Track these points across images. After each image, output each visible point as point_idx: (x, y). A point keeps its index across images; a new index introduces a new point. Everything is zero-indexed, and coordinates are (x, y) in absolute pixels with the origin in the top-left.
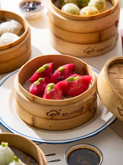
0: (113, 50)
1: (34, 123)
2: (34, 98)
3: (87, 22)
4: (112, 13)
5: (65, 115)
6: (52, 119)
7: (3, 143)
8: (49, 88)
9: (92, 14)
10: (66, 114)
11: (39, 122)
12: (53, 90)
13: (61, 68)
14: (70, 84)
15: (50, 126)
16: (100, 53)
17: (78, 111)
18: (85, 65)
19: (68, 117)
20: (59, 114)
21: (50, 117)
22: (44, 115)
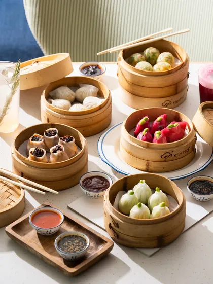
0: (186, 101)
1: (148, 168)
2: (148, 144)
3: (165, 76)
4: (185, 65)
6: (166, 161)
7: (141, 180)
8: (157, 135)
9: (166, 69)
10: (177, 154)
11: (153, 166)
12: (161, 136)
13: (159, 119)
14: (172, 131)
15: (164, 168)
16: (177, 104)
17: (186, 151)
18: (178, 113)
19: (178, 157)
20: (172, 155)
21: (164, 159)
22: (159, 158)
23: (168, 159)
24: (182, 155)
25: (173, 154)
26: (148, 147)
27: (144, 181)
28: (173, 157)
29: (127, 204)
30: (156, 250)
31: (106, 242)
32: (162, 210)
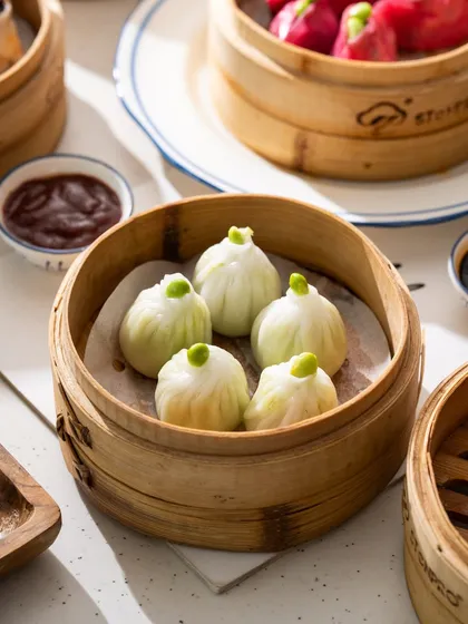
1: (303, 157)
2: (306, 61)
5: (426, 117)
6: (376, 136)
7: (233, 229)
8: (354, 21)
10: (430, 113)
12: (371, 28)
19: (435, 124)
20: (404, 114)
21: (370, 129)
22: (348, 122)
23: (389, 128)
24: (453, 118)
25: (412, 110)
26: (304, 71)
27: (247, 232)
28: (409, 125)
29: (151, 336)
30: (260, 559)
31: (30, 507)
32: (298, 387)
